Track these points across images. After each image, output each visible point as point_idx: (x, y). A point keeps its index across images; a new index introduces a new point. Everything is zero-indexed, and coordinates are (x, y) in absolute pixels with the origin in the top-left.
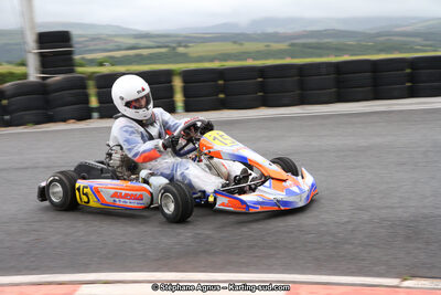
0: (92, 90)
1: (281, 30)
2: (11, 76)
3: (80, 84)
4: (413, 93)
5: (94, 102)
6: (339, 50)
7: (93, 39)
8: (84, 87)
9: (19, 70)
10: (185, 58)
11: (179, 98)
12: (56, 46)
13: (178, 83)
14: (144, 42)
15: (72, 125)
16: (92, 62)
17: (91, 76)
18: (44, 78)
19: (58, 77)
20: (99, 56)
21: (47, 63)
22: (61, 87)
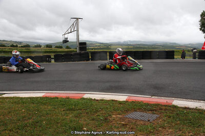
0: (90, 55)
1: (131, 43)
2: (74, 51)
3: (87, 53)
4: (158, 58)
5: (90, 57)
6: (144, 48)
8: (88, 54)
9: (75, 50)
10: (110, 48)
11: (108, 57)
12: (83, 45)
13: (108, 54)
14: (102, 45)
15: (85, 62)
16: (90, 49)
17: (90, 52)
18: (80, 52)
19: (83, 52)
21: (81, 49)
22: (83, 54)
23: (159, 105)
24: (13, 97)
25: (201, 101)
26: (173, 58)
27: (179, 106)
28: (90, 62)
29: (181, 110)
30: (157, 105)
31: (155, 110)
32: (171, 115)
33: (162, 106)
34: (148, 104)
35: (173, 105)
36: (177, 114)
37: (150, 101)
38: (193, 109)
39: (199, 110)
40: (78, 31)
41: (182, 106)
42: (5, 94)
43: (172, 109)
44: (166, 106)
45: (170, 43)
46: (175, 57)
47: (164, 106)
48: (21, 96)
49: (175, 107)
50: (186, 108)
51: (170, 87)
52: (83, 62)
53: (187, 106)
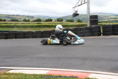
5: (102, 31)
7: (105, 16)
8: (100, 28)
12: (94, 19)
15: (96, 37)
17: (101, 25)
18: (91, 26)
19: (94, 26)
20: (106, 20)
22: (94, 28)
24: (19, 73)
28: (102, 37)
40: (88, 3)
42: (11, 69)
48: (26, 73)
52: (94, 37)
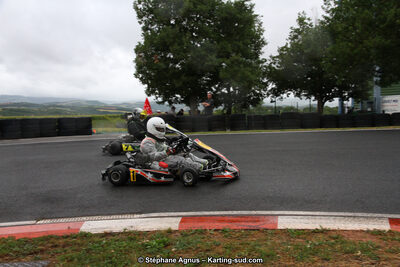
23: (51, 237)
25: (135, 216)
26: (91, 133)
27: (93, 232)
29: (96, 239)
30: (48, 238)
31: (42, 251)
32: (74, 254)
33: (58, 238)
34: (26, 241)
35: (82, 233)
36: (88, 251)
37: (30, 233)
38: (119, 233)
39: (130, 233)
41: (100, 231)
43: (79, 241)
44: (68, 237)
45: (88, 102)
46: (94, 130)
47: (63, 237)
49: (86, 235)
50: (106, 235)
51: (79, 196)
53: (108, 230)
